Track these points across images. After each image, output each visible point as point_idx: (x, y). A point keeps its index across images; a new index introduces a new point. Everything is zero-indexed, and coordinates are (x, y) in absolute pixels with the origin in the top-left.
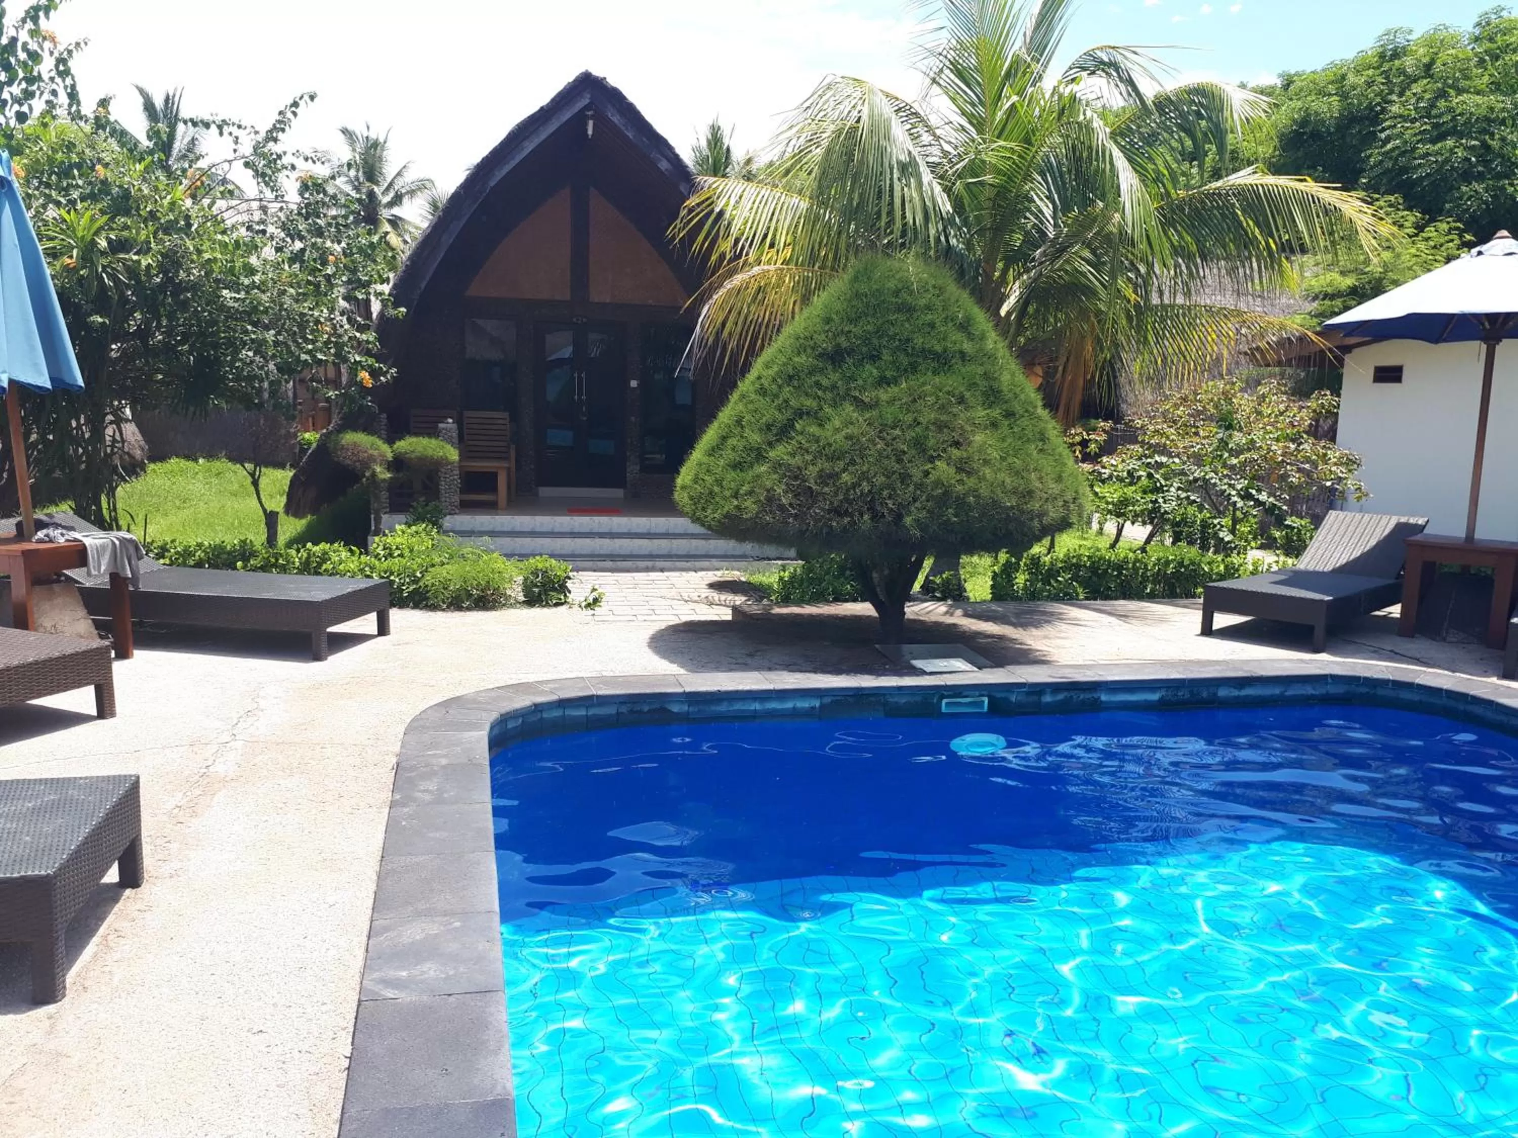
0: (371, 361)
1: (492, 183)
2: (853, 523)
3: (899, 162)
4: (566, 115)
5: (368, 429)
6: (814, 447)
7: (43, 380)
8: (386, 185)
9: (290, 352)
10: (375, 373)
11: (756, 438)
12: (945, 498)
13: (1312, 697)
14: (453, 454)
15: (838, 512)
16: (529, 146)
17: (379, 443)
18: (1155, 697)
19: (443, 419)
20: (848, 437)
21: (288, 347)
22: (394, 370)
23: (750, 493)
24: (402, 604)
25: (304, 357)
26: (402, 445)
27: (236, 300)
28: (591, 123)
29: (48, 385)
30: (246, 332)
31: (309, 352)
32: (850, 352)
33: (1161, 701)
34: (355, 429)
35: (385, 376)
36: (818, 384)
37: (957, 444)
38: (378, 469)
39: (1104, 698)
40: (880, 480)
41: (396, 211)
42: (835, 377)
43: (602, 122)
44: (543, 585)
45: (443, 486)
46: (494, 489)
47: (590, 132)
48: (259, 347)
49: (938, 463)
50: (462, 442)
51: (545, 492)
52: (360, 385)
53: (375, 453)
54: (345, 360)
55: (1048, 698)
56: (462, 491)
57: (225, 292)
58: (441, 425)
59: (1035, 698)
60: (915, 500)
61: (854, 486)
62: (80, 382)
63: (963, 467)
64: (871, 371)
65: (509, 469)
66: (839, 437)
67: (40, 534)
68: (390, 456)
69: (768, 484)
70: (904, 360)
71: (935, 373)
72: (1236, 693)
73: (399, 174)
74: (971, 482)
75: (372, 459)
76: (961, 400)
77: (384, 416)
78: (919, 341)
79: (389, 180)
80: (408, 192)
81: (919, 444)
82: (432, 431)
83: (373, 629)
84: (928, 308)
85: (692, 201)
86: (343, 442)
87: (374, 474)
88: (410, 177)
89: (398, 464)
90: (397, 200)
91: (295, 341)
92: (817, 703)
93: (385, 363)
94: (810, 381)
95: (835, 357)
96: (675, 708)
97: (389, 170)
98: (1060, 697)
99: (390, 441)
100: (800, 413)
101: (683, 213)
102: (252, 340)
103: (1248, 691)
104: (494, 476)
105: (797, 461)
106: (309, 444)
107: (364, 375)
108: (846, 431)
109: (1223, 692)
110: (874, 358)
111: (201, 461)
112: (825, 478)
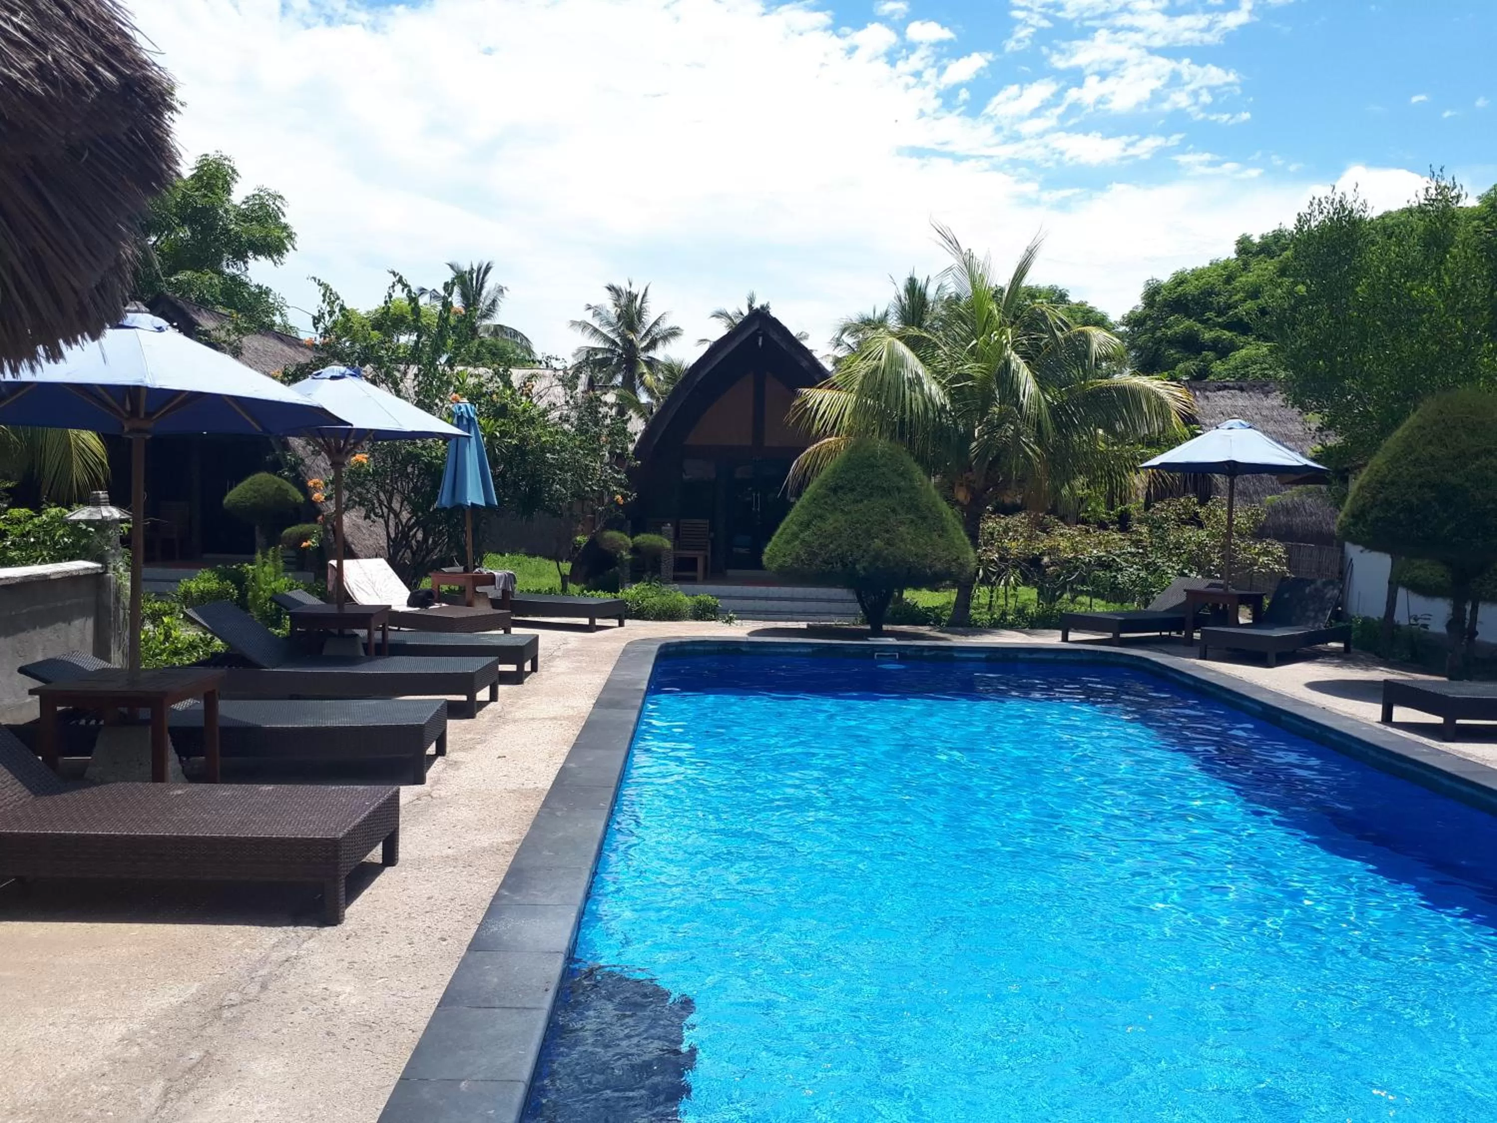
0: (622, 490)
1: (698, 379)
2: (833, 567)
3: (909, 379)
4: (745, 336)
5: (619, 529)
6: (819, 533)
7: (482, 503)
8: (644, 332)
9: (580, 487)
10: (624, 497)
11: (795, 528)
12: (877, 556)
13: (1073, 660)
14: (668, 544)
15: (825, 562)
16: (721, 356)
17: (626, 537)
18: (983, 656)
19: (664, 524)
20: (835, 528)
21: (578, 484)
22: (635, 494)
23: (790, 554)
24: (632, 617)
25: (587, 489)
26: (639, 539)
27: (554, 459)
28: (761, 339)
29: (484, 504)
30: (555, 474)
31: (589, 486)
32: (841, 488)
33: (986, 658)
34: (612, 529)
35: (630, 497)
36: (826, 503)
37: (887, 531)
38: (624, 553)
39: (956, 655)
40: (846, 548)
41: (651, 354)
42: (834, 499)
43: (766, 339)
44: (703, 609)
45: (663, 566)
46: (695, 569)
47: (760, 344)
48: (563, 483)
49: (876, 540)
50: (677, 537)
51: (730, 572)
52: (617, 502)
53: (622, 543)
54: (608, 489)
55: (926, 654)
56: (674, 570)
57: (548, 455)
58: (663, 528)
59: (919, 653)
60: (863, 557)
61: (835, 550)
62: (496, 503)
63: (889, 543)
64: (850, 496)
65: (706, 557)
66: (831, 528)
67: (477, 570)
68: (631, 545)
69: (797, 550)
70: (868, 491)
71: (882, 497)
72: (1028, 656)
73: (656, 323)
74: (891, 549)
75: (621, 546)
76: (894, 511)
77: (629, 522)
78: (876, 482)
79: (647, 327)
80: (661, 338)
81: (868, 532)
82: (658, 531)
83: (617, 624)
84: (885, 465)
85: (797, 402)
86: (605, 537)
87: (622, 556)
88: (665, 325)
89: (635, 550)
90: (653, 345)
91: (582, 480)
92: (810, 650)
93: (630, 490)
94: (823, 501)
95: (835, 490)
96: (744, 649)
97: (649, 319)
98: (932, 653)
99: (632, 537)
100: (815, 517)
101: (792, 409)
102: (560, 479)
103: (1035, 656)
104: (695, 560)
105: (811, 539)
106: (580, 543)
107: (619, 497)
108: (834, 525)
109: (1021, 656)
110: (852, 490)
111: (506, 555)
112: (822, 546)
